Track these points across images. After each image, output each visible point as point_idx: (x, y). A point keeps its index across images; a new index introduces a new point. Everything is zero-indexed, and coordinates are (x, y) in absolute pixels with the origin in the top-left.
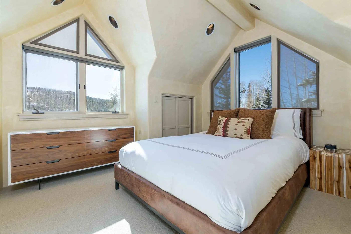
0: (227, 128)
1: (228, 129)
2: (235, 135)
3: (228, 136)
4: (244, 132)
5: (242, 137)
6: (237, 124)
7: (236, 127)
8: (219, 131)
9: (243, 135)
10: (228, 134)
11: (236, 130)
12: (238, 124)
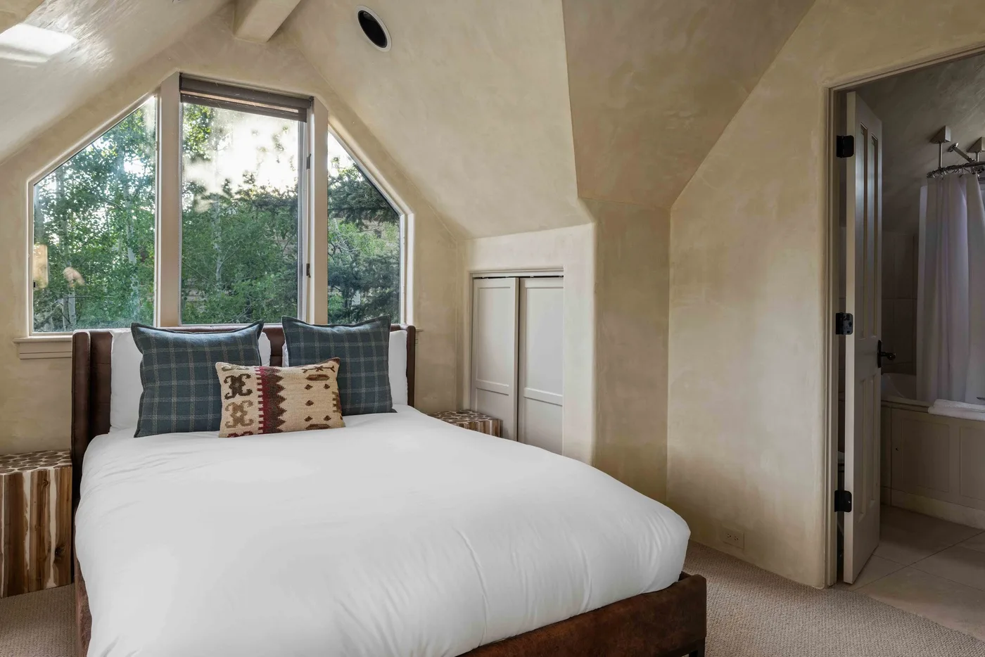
0: (279, 402)
1: (282, 405)
2: (309, 419)
3: (280, 427)
4: (332, 405)
5: (329, 423)
6: (308, 385)
7: (309, 395)
8: (247, 418)
9: (331, 415)
10: (283, 422)
11: (310, 403)
12: (311, 383)
